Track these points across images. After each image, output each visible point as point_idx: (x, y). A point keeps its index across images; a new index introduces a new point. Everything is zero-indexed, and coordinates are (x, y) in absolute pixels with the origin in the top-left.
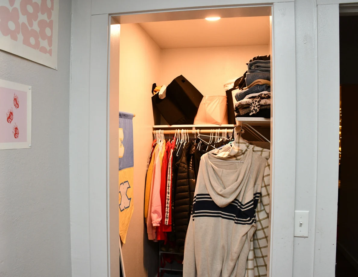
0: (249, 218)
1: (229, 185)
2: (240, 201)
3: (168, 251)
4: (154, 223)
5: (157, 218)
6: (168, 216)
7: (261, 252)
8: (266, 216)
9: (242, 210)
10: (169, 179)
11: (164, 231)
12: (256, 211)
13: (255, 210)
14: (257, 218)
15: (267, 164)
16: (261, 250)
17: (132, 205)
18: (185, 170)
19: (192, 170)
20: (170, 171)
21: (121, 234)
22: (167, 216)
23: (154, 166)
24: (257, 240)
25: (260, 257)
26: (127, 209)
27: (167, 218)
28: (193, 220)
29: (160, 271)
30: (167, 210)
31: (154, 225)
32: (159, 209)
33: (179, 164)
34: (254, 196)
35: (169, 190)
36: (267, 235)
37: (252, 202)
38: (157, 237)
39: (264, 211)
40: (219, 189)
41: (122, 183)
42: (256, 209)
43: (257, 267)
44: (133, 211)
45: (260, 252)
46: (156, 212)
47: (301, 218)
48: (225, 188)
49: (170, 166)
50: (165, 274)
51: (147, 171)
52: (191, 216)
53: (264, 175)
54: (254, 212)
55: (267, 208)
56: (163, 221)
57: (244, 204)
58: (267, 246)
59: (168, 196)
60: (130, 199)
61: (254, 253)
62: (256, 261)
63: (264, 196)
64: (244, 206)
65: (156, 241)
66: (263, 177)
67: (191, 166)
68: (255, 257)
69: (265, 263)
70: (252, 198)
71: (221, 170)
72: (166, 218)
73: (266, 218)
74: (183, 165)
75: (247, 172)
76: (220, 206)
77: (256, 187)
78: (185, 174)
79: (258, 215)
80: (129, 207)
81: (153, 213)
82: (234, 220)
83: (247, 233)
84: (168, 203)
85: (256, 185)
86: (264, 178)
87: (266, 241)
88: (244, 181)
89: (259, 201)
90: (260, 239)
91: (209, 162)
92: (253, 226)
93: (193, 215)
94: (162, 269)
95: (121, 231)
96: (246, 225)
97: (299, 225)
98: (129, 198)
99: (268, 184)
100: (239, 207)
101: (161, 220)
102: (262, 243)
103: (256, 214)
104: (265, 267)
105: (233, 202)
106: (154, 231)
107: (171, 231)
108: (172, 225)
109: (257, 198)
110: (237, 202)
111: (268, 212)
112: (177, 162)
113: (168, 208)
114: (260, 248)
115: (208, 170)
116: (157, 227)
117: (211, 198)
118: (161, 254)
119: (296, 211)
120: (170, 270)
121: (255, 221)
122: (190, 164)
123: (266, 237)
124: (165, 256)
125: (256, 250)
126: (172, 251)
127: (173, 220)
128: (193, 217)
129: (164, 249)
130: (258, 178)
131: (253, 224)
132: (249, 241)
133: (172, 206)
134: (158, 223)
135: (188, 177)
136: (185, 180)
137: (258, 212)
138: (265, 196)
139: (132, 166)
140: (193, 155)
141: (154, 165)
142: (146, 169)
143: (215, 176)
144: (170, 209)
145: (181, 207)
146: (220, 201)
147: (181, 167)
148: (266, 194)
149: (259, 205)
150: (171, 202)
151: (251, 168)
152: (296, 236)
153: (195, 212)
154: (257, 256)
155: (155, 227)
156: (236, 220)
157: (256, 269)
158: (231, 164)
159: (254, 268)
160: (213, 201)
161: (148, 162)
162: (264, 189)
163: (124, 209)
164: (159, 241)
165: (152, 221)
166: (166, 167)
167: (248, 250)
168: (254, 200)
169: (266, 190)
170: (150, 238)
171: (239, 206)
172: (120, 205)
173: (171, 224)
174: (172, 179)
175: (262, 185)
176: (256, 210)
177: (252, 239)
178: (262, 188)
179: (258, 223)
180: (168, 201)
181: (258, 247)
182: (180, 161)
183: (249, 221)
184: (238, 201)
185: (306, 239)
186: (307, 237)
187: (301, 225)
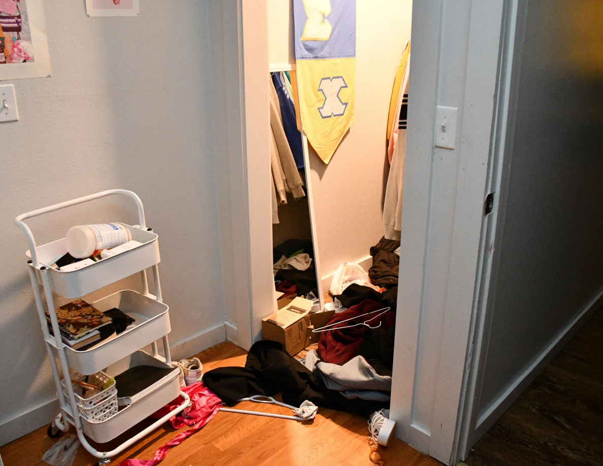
21: (319, 148)
26: (337, 117)
41: (329, 78)
44: (351, 122)
47: (445, 118)
60: (345, 104)
80: (342, 115)
95: (319, 145)
98: (343, 102)
119: (438, 107)
152: (437, 145)
163: (330, 116)
172: (321, 108)
185: (452, 151)
186: (452, 149)
187: (443, 129)
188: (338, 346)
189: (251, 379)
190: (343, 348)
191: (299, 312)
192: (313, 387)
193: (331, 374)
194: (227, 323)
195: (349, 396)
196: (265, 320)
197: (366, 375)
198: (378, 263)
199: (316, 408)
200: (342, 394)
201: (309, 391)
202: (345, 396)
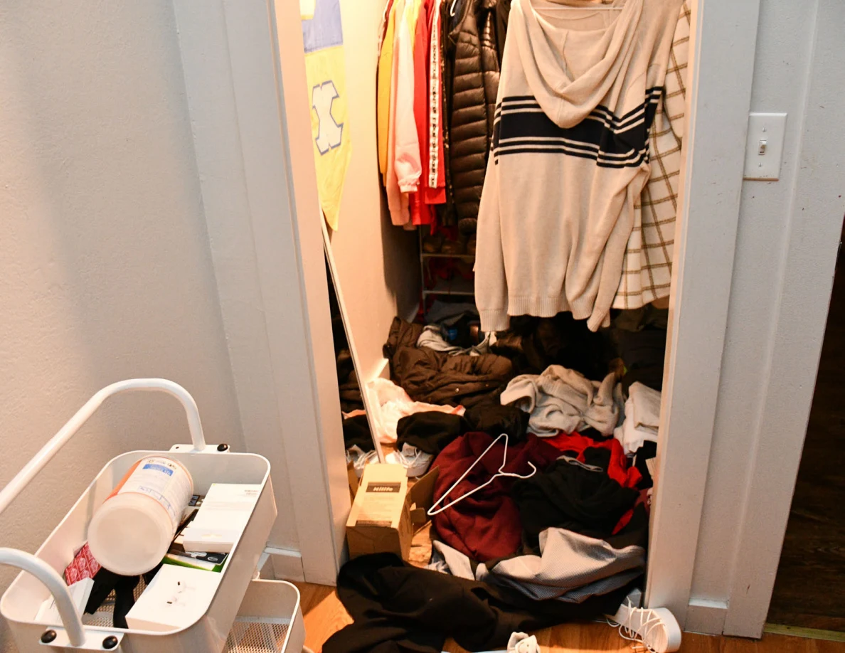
0: (632, 152)
1: (584, 72)
2: (611, 108)
3: (439, 251)
4: (404, 185)
5: (411, 172)
6: (436, 167)
7: (660, 233)
8: (675, 145)
9: (616, 132)
10: (434, 74)
11: (427, 201)
12: (651, 133)
13: (648, 130)
14: (652, 151)
15: (682, 11)
16: (658, 229)
17: (348, 141)
18: (474, 49)
19: (491, 48)
20: (435, 55)
21: (326, 207)
22: (434, 165)
23: (395, 45)
24: (651, 204)
25: (656, 246)
26: (335, 149)
27: (434, 170)
28: (497, 162)
29: (424, 297)
30: (434, 152)
31: (404, 189)
32: (415, 152)
33: (458, 34)
34: (647, 96)
35: (435, 102)
36: (675, 193)
37: (642, 111)
38: (412, 218)
39: (671, 134)
40: (557, 80)
41: (319, 86)
42: (649, 127)
43: (649, 267)
44: (349, 155)
45: (657, 234)
46: (406, 158)
47: (764, 131)
48: (572, 80)
49: (435, 42)
50: (437, 303)
51: (379, 58)
52: (491, 154)
53: (674, 41)
54: (646, 136)
55: (677, 125)
56: (423, 179)
57: (620, 117)
58: (675, 218)
59: (435, 117)
60: (341, 126)
61: (643, 238)
62: (647, 254)
63: (672, 95)
64: (619, 121)
65: (410, 228)
66: (671, 47)
67: (487, 40)
68: (645, 246)
69: (667, 258)
70: (642, 101)
71: (564, 32)
72: (431, 171)
73: (674, 151)
74: (467, 37)
75: (631, 34)
76: (560, 126)
77: (651, 72)
78: (473, 60)
79: (655, 143)
80: (339, 144)
81: (400, 160)
82: (594, 158)
83: (627, 187)
84: (434, 134)
85: (653, 68)
86: (674, 48)
87: (673, 207)
88: (621, 58)
89: (659, 108)
90: (659, 202)
91: (532, 13)
92: (642, 171)
93: (495, 151)
94: (428, 292)
95: (324, 201)
96: (625, 168)
97: (758, 150)
98: (338, 124)
99: (683, 63)
100: (607, 125)
101: (419, 176)
102: (663, 211)
103: (650, 141)
104: (666, 268)
105: (592, 113)
106: (406, 204)
107: (445, 201)
108: (447, 187)
109: (653, 101)
110: (604, 113)
111: (679, 134)
112: (452, 31)
113: (434, 147)
114: (657, 224)
115: (531, 34)
116: (412, 195)
117: (537, 106)
118: (425, 259)
119: (753, 114)
120: (446, 293)
121: (646, 158)
122: (486, 33)
123: (673, 197)
124: (435, 264)
125: (647, 229)
126: (450, 252)
127: (448, 174)
128: (496, 154)
129: (429, 248)
130: (657, 49)
131: (643, 165)
132: (633, 208)
133: (444, 142)
134: (412, 183)
135: (482, 67)
136: (474, 75)
137: (655, 135)
138: (676, 94)
139: (340, 42)
140: (493, 10)
141: (395, 41)
142: (376, 53)
143: (547, 48)
144: (439, 149)
145: (465, 141)
146: (561, 113)
147: (462, 42)
148: (678, 88)
149: (658, 118)
150: (442, 131)
151: (642, 22)
152: (748, 176)
153: (500, 142)
154: (648, 242)
155: (407, 195)
156: (601, 157)
157: (646, 272)
158: (588, 15)
159: (642, 269)
160: (543, 115)
161: (379, 37)
162: (673, 76)
163: (327, 151)
164: (417, 226)
165: (397, 180)
166: (426, 47)
167: (628, 230)
168: (646, 105)
169: (677, 80)
170: (396, 220)
171: (608, 121)
172: (317, 138)
173: (443, 184)
174: (442, 74)
175: (668, 65)
176: (650, 131)
177: (639, 203)
178: (667, 73)
179: (655, 163)
180: (434, 129)
181: (653, 222)
182: (458, 28)
183: (632, 157)
184: (606, 109)
185: (774, 184)
186: (776, 180)
187: (763, 149)
188: (480, 522)
189: (401, 637)
190: (494, 523)
191: (391, 489)
192: (508, 608)
193: (536, 576)
194: (271, 550)
195: (578, 597)
196: (351, 523)
197: (597, 557)
198: (414, 368)
199: (533, 638)
200: (564, 599)
201: (506, 617)
202: (570, 600)
